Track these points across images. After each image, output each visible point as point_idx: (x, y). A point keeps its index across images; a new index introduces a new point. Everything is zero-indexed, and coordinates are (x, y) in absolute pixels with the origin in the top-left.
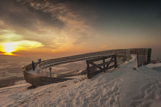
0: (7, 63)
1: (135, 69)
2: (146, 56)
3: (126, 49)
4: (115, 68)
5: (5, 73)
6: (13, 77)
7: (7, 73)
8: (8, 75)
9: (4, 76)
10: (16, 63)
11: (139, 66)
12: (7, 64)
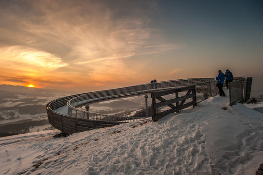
0: (16, 97)
1: (225, 109)
2: (243, 90)
3: (210, 79)
4: (194, 107)
5: (14, 114)
6: (26, 120)
7: (17, 114)
8: (18, 117)
9: (13, 118)
10: (30, 98)
11: (231, 105)
12: (17, 99)
